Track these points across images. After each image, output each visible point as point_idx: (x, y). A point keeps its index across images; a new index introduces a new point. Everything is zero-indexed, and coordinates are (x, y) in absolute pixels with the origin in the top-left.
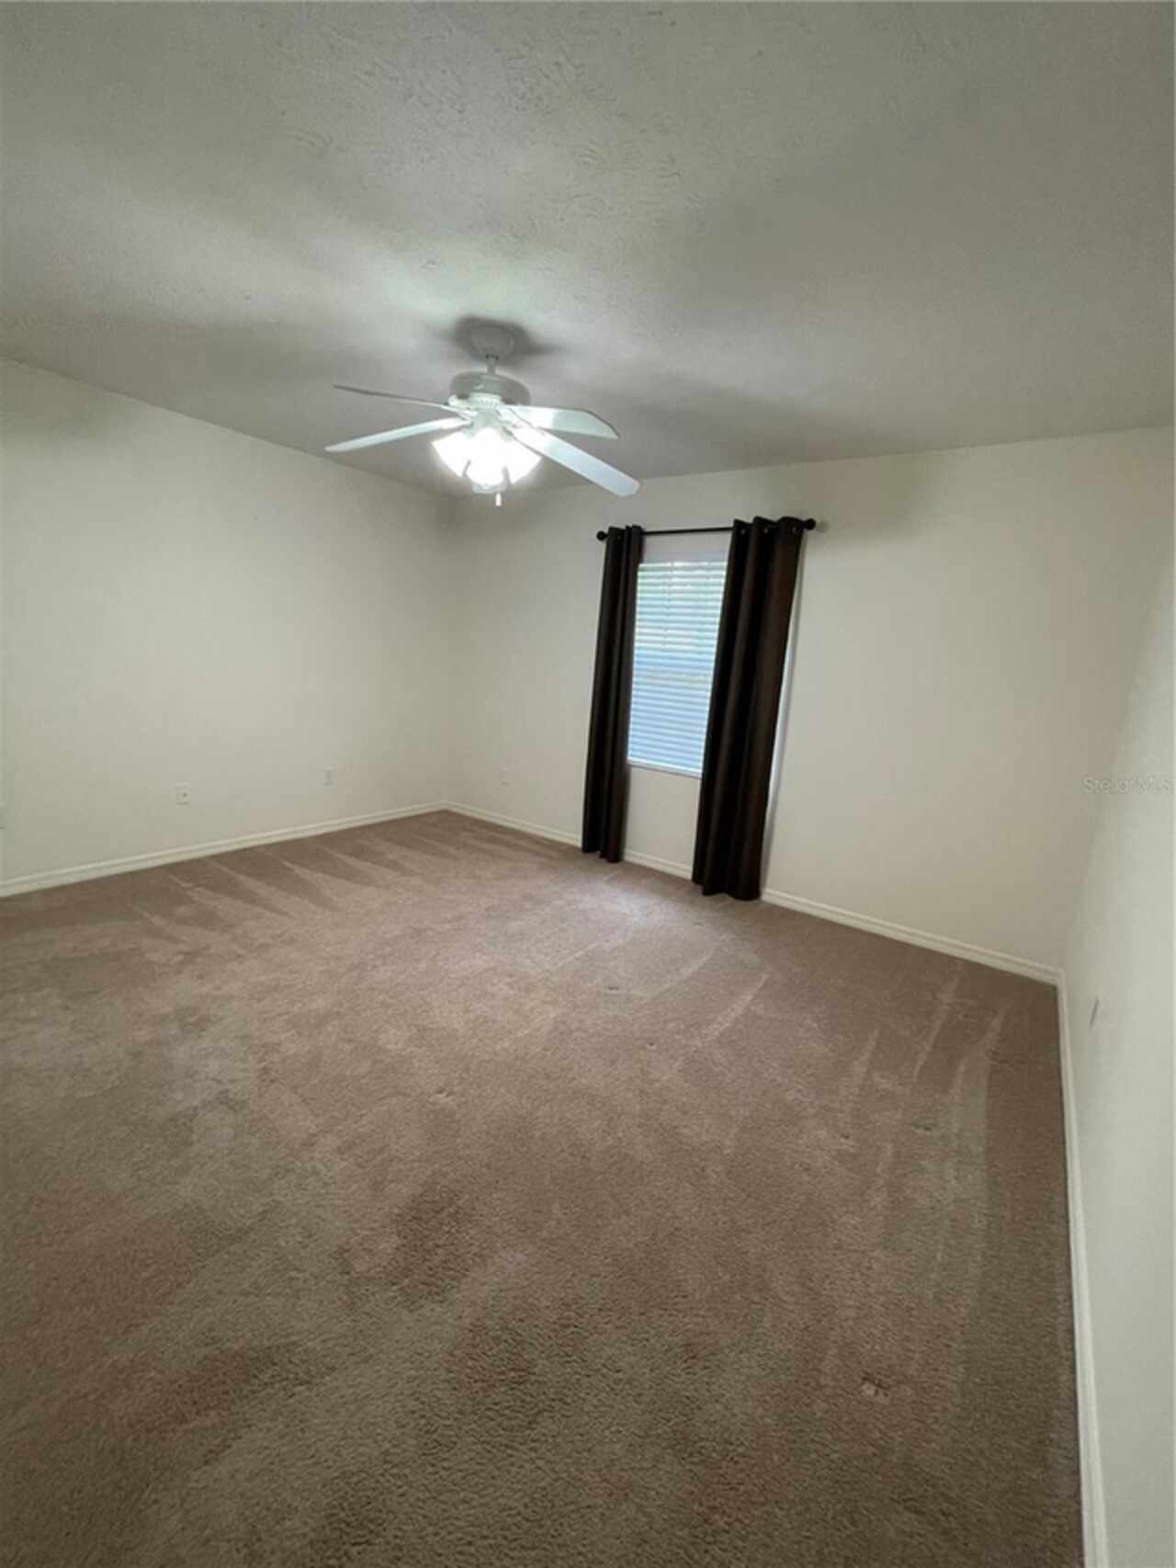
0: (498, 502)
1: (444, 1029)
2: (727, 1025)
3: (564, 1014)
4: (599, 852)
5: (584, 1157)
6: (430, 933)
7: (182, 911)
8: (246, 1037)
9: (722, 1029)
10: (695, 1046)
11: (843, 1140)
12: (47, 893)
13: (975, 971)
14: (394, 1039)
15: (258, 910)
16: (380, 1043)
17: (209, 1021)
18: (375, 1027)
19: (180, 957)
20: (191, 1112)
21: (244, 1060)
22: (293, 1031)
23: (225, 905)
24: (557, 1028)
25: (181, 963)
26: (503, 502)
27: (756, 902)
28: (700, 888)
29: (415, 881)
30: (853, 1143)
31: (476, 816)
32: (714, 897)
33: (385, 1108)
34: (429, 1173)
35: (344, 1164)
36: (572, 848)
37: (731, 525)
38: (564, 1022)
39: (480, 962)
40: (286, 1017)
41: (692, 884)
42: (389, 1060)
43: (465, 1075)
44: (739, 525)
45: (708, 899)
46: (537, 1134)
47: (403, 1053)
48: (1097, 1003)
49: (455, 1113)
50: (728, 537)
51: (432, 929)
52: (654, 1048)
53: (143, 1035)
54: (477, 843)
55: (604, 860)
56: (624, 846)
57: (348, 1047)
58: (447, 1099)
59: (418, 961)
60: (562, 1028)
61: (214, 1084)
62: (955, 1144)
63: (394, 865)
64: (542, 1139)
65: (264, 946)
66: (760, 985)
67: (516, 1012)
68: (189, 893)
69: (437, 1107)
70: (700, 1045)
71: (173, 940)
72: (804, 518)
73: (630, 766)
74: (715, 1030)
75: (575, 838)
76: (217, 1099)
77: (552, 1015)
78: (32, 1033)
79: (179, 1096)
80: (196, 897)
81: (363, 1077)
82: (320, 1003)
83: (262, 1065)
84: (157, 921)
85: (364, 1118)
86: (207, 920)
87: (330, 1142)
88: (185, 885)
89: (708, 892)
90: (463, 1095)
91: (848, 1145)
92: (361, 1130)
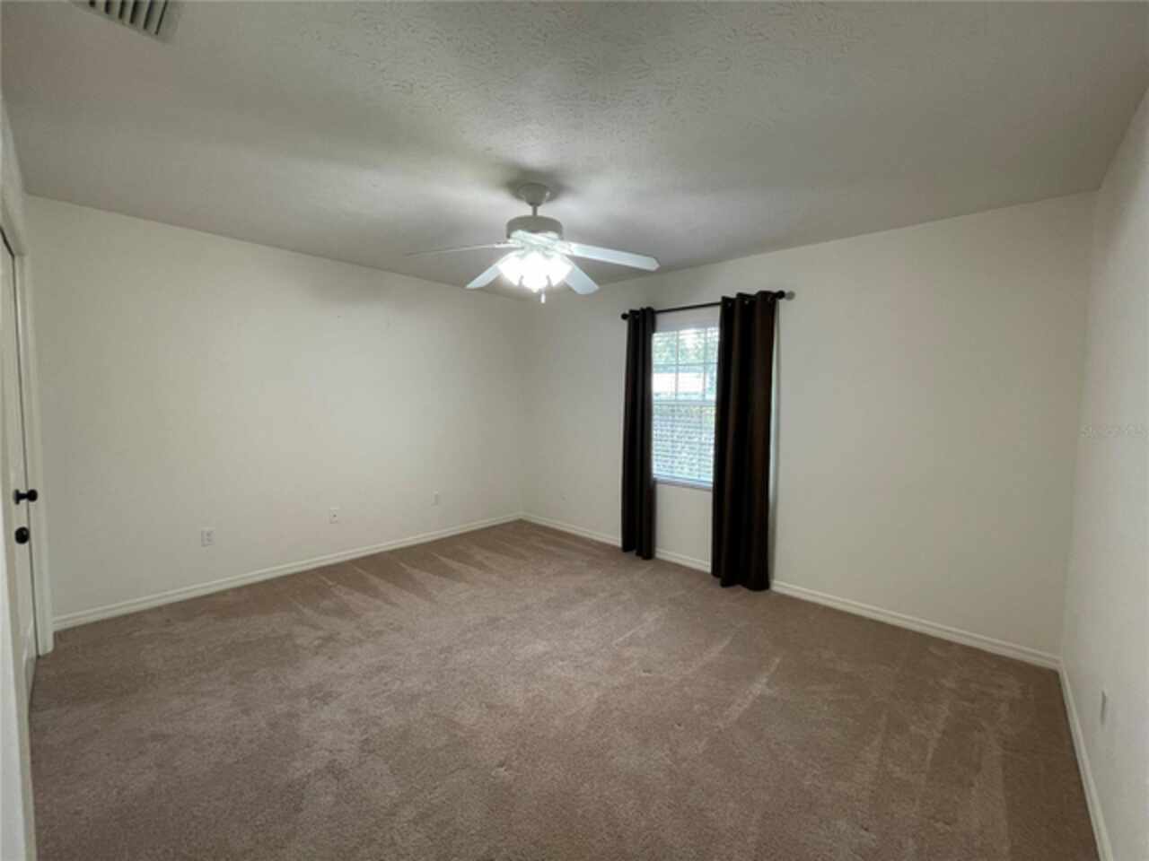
0: (543, 300)
1: (507, 706)
2: (746, 706)
3: (604, 696)
4: (635, 552)
5: (619, 837)
6: (502, 621)
7: (326, 603)
8: (356, 711)
9: (741, 709)
10: (718, 727)
11: (863, 832)
12: (238, 590)
13: (974, 656)
14: (469, 715)
15: (379, 602)
16: (456, 719)
17: (331, 696)
18: (454, 703)
19: (320, 641)
20: (305, 779)
21: (351, 732)
22: (392, 706)
23: (356, 599)
24: (599, 708)
25: (319, 646)
26: (546, 300)
27: (767, 592)
28: (718, 580)
29: (494, 578)
30: (874, 837)
31: (544, 524)
32: (731, 588)
33: (455, 780)
34: (485, 848)
35: (418, 835)
36: (614, 547)
37: (719, 300)
38: (605, 702)
39: (540, 647)
40: (388, 693)
41: (712, 577)
42: (461, 734)
43: (522, 750)
44: (726, 300)
45: (725, 591)
46: (580, 812)
47: (473, 728)
48: (1104, 699)
49: (511, 787)
50: (718, 310)
51: (504, 618)
52: (682, 728)
53: (281, 708)
54: (542, 545)
55: (640, 558)
56: (654, 546)
57: (431, 722)
58: (506, 773)
59: (491, 645)
60: (604, 707)
61: (327, 754)
62: (977, 844)
63: (481, 566)
64: (583, 816)
65: (380, 633)
66: (773, 669)
67: (567, 693)
68: (332, 589)
69: (498, 781)
70: (721, 725)
71: (315, 627)
72: (775, 290)
73: (655, 482)
74: (735, 712)
75: (616, 539)
76: (327, 767)
77: (596, 695)
78: (205, 705)
79: (298, 764)
80: (337, 592)
81: (441, 750)
82: (414, 683)
83: (365, 737)
84: (308, 612)
85: (438, 790)
86: (343, 611)
87: (408, 812)
88: (330, 583)
89: (726, 583)
90: (518, 771)
91: (869, 838)
92: (434, 801)
